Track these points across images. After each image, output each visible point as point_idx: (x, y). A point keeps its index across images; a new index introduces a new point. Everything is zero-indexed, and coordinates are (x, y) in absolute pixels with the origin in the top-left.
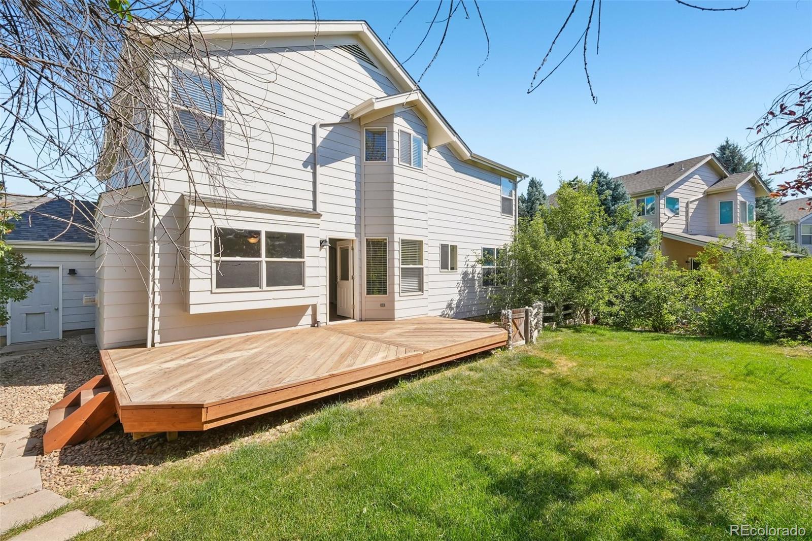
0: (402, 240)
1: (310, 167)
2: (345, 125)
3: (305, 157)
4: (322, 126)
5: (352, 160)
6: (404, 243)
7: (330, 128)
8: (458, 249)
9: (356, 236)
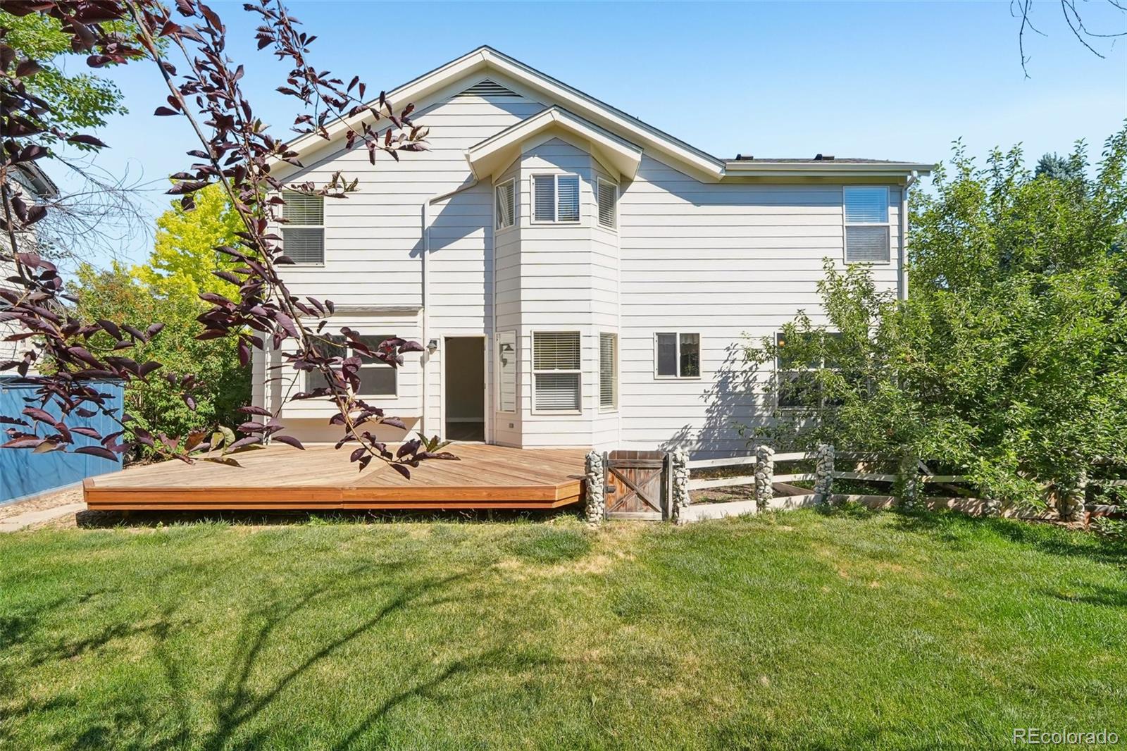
0: (535, 333)
1: (419, 255)
2: (467, 191)
3: (412, 244)
4: (433, 202)
5: (480, 233)
6: (541, 338)
7: (447, 201)
8: (701, 340)
9: (485, 332)
